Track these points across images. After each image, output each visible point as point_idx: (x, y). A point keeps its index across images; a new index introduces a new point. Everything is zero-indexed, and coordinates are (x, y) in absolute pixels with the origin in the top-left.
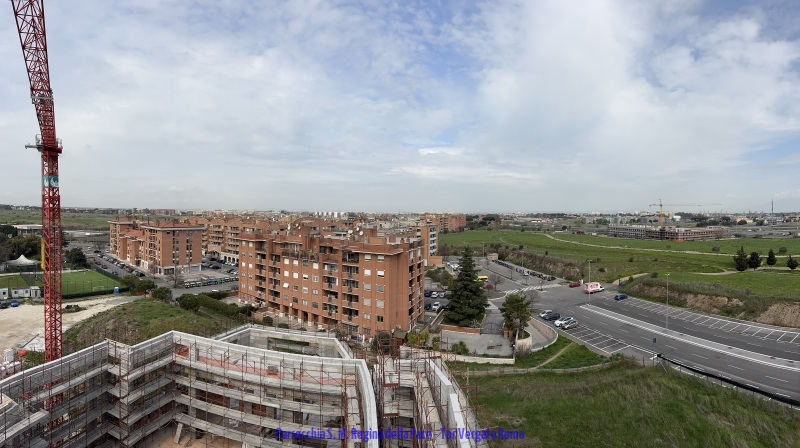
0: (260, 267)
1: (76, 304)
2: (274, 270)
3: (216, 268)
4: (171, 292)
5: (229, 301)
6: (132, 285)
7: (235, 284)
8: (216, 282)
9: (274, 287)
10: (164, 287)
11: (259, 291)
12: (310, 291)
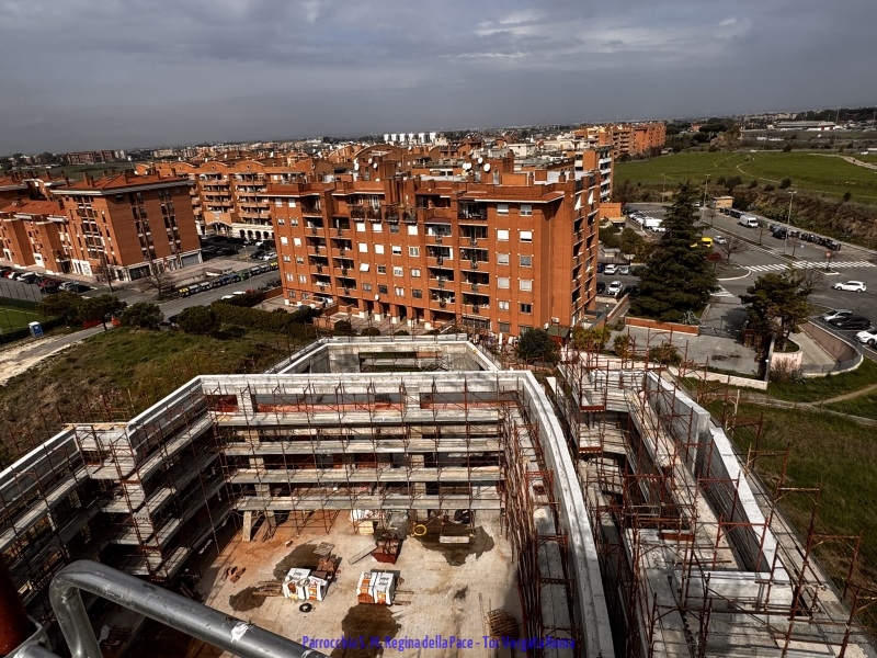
0: (316, 241)
2: (341, 244)
3: (230, 254)
6: (68, 311)
7: (273, 275)
8: (235, 277)
9: (345, 273)
10: (144, 304)
11: (318, 283)
12: (407, 271)
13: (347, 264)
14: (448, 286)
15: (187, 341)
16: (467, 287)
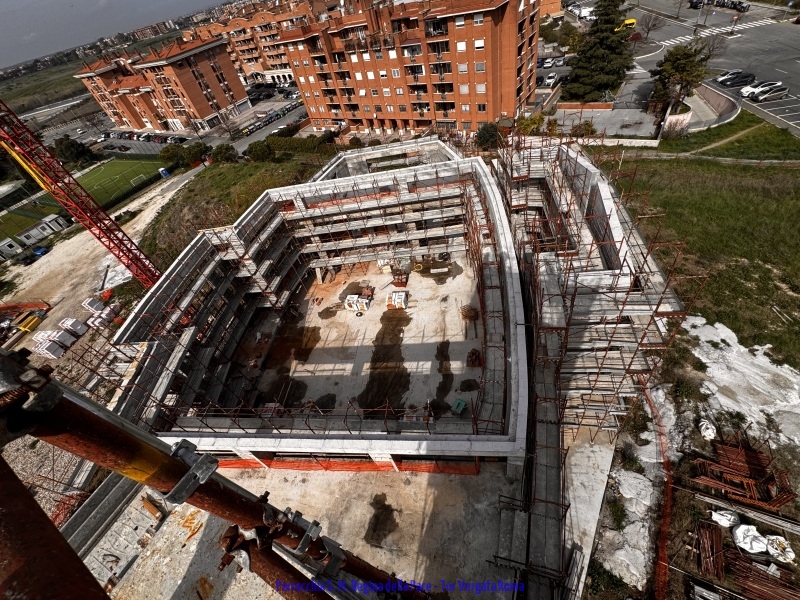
0: (324, 77)
1: (124, 210)
2: (343, 75)
3: (269, 96)
4: (232, 148)
5: (304, 134)
6: (178, 157)
7: (301, 110)
8: (277, 115)
9: (349, 99)
10: (222, 145)
11: (333, 111)
12: (393, 91)
13: (350, 92)
14: (424, 98)
15: (257, 167)
16: (437, 97)
